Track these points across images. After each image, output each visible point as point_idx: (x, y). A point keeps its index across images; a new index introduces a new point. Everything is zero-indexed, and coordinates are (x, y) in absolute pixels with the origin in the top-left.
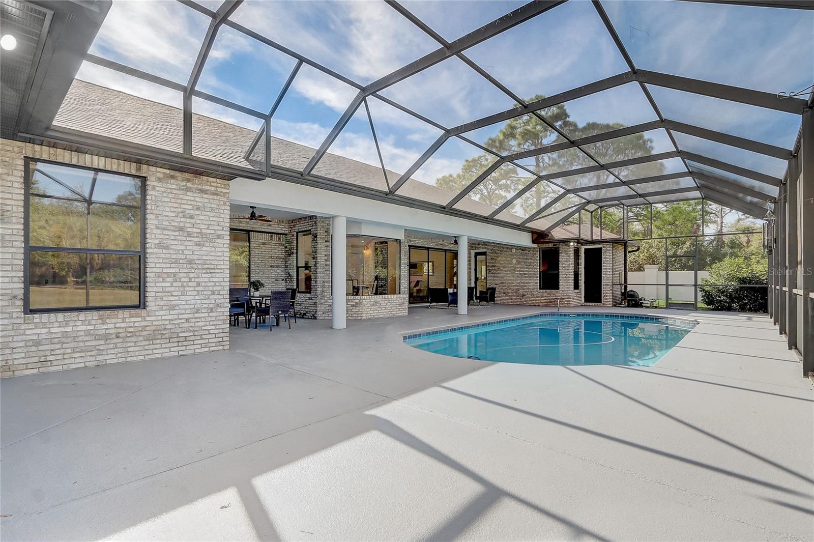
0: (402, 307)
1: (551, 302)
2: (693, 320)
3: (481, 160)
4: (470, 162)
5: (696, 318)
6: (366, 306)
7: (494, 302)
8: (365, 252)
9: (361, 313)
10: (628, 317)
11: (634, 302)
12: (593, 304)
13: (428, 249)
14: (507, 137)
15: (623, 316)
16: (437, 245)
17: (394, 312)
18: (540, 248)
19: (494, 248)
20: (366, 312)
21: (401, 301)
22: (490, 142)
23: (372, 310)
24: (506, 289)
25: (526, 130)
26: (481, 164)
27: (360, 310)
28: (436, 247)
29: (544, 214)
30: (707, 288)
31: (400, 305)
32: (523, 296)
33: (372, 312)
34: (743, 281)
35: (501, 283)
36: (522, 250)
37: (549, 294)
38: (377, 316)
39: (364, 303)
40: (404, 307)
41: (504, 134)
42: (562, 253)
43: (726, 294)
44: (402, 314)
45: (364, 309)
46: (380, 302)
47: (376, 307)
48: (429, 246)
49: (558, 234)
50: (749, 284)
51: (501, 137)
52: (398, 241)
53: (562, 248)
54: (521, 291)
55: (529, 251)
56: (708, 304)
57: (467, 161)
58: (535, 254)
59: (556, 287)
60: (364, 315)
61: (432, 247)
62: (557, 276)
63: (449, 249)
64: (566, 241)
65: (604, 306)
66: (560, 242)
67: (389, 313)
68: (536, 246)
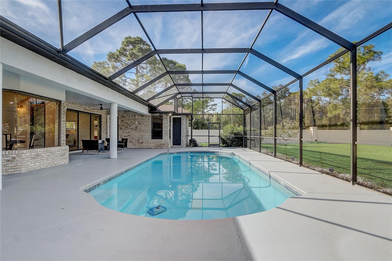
0: (64, 157)
1: (158, 146)
2: (231, 152)
3: (104, 64)
4: (97, 64)
5: (232, 152)
6: (26, 159)
7: (127, 147)
8: (19, 109)
9: (19, 167)
10: (201, 152)
11: (195, 144)
12: (177, 146)
13: (78, 112)
14: (121, 54)
15: (199, 152)
16: (85, 110)
17: (56, 162)
18: (152, 116)
19: (124, 114)
20: (26, 166)
21: (62, 152)
22: (111, 54)
23: (33, 162)
24: (131, 139)
25: (132, 52)
26: (104, 67)
27: (18, 165)
28: (84, 111)
29: (160, 96)
30: (223, 137)
31: (62, 156)
32: (142, 143)
33: (33, 165)
34: (235, 134)
35: (128, 136)
36: (142, 117)
37: (157, 142)
38: (39, 168)
39: (24, 157)
40: (65, 157)
41: (120, 52)
42: (164, 119)
43: (230, 140)
44: (64, 163)
45: (24, 163)
46: (42, 155)
47: (38, 159)
48: (79, 110)
49: (162, 108)
50: (237, 135)
51: (118, 54)
52: (59, 102)
53: (164, 116)
54: (140, 140)
55: (146, 117)
56: (223, 144)
57: (95, 63)
58: (149, 119)
59: (161, 137)
60: (24, 169)
61: (82, 110)
62: (161, 132)
63: (94, 113)
64: (167, 113)
65: (183, 147)
66: (163, 113)
67: (51, 163)
68: (150, 114)
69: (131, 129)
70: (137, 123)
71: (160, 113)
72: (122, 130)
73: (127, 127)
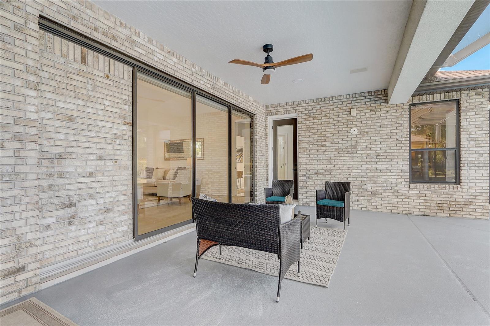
32: (374, 194)
36: (372, 111)
54: (369, 186)
55: (387, 112)
69: (336, 150)
70: (356, 132)
71: (448, 92)
72: (309, 154)
73: (322, 146)
